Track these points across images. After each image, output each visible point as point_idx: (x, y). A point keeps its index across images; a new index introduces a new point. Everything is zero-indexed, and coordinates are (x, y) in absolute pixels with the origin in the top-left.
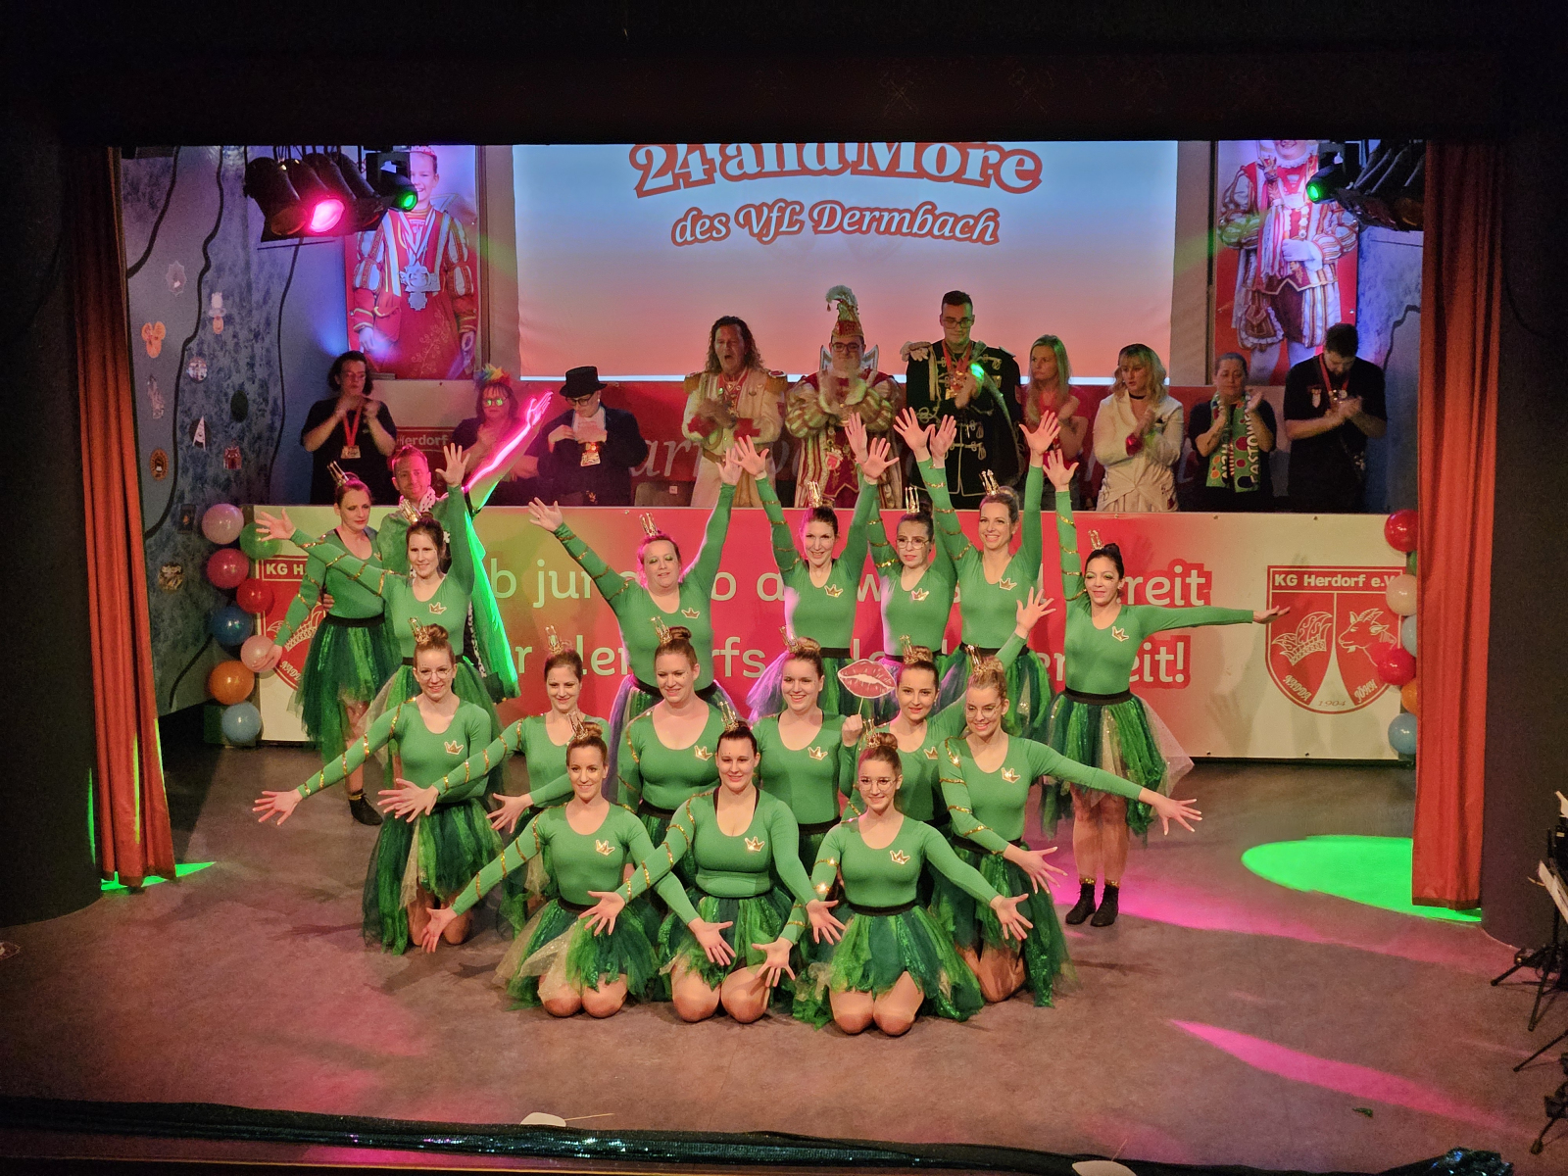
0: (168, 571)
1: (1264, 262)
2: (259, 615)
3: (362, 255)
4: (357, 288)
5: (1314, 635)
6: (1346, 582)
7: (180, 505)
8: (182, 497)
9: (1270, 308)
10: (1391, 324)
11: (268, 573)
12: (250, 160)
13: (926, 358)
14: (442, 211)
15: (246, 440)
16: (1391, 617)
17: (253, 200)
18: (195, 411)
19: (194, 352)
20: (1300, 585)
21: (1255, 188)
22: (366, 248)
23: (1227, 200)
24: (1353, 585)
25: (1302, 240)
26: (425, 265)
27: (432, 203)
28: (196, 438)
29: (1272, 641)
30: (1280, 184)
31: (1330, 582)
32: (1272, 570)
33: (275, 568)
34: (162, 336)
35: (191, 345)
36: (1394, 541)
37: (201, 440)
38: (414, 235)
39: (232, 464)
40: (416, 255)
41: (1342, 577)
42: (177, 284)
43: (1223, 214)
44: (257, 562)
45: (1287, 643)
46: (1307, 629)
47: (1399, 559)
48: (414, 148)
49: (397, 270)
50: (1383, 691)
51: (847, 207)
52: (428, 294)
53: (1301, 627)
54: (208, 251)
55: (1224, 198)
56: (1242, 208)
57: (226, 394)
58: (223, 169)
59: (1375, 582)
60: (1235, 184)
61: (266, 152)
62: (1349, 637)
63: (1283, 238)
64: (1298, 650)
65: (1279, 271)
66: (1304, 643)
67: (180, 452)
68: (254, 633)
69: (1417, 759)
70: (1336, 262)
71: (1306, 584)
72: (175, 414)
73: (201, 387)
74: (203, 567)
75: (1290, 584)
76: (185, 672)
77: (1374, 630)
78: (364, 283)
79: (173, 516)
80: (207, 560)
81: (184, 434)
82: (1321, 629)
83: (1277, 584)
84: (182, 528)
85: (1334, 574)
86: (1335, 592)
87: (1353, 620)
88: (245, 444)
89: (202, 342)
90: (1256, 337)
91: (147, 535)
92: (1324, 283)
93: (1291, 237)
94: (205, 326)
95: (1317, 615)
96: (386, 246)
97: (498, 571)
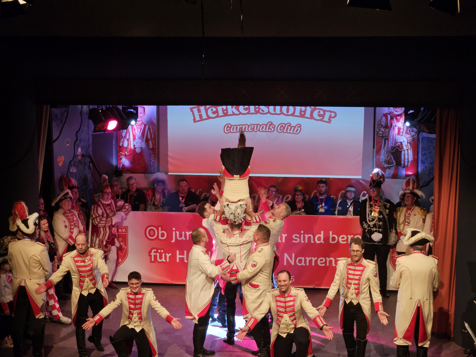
1: (390, 142)
3: (122, 137)
4: (120, 147)
9: (392, 156)
12: (90, 109)
14: (146, 124)
15: (87, 191)
17: (91, 120)
19: (72, 165)
21: (387, 120)
22: (124, 134)
23: (379, 124)
25: (401, 136)
26: (140, 140)
27: (143, 122)
29: (392, 255)
30: (395, 119)
34: (63, 161)
35: (72, 162)
38: (138, 131)
40: (138, 136)
42: (68, 145)
43: (378, 128)
49: (133, 141)
52: (141, 148)
54: (78, 136)
55: (378, 123)
56: (383, 126)
57: (82, 177)
58: (82, 111)
60: (381, 119)
63: (396, 135)
65: (394, 145)
70: (411, 143)
73: (74, 175)
78: (123, 145)
89: (75, 162)
90: (387, 164)
92: (408, 148)
93: (398, 135)
94: (76, 157)
96: (129, 134)
97: (161, 231)
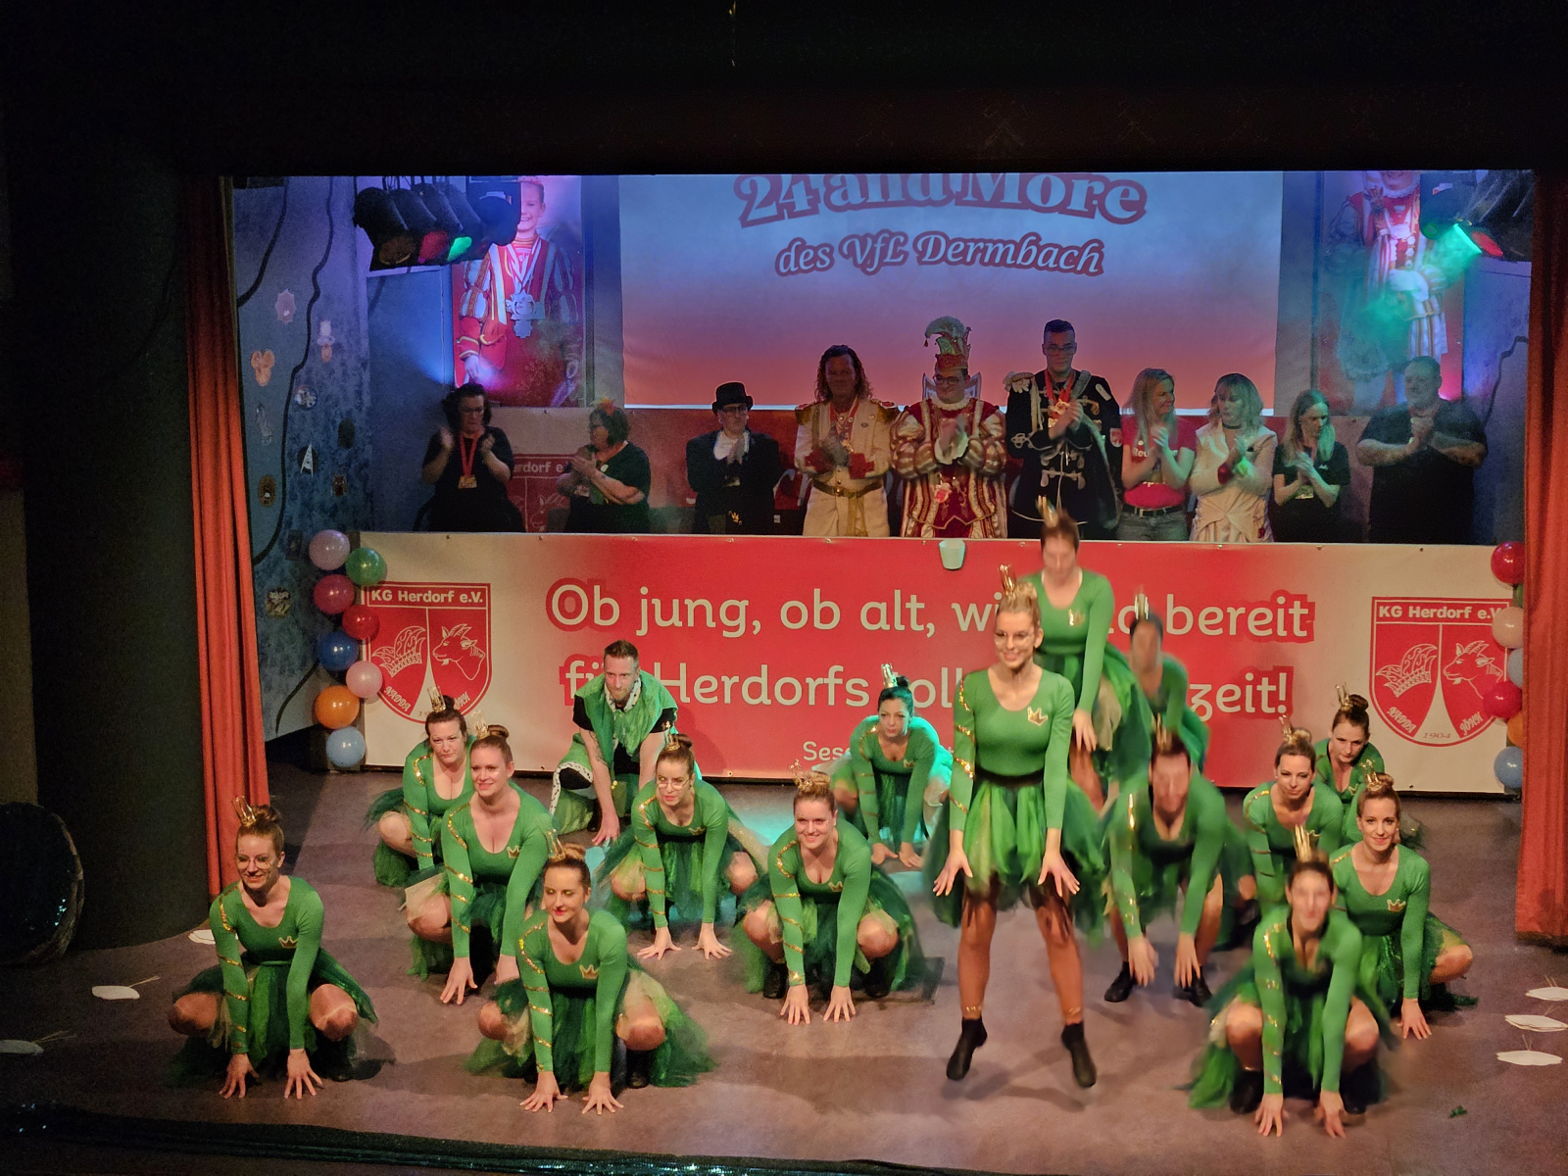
0: (275, 597)
1: (1369, 292)
2: (364, 641)
3: (468, 284)
4: (462, 318)
5: (1419, 667)
6: (1451, 614)
7: (287, 534)
8: (289, 524)
10: (1499, 355)
11: (374, 599)
12: (359, 190)
13: (1027, 390)
14: (548, 240)
15: (352, 466)
16: (1497, 650)
17: (362, 229)
18: (304, 437)
19: (302, 380)
20: (1405, 617)
21: (1362, 219)
22: (473, 276)
23: (1333, 229)
24: (1458, 617)
25: (1408, 270)
26: (530, 293)
27: (538, 232)
28: (303, 465)
29: (1376, 672)
30: (1386, 213)
31: (1435, 614)
32: (1376, 601)
33: (380, 595)
34: (272, 364)
35: (302, 372)
36: (1501, 572)
37: (309, 467)
38: (520, 263)
39: (339, 491)
40: (522, 283)
41: (1448, 609)
42: (287, 313)
43: (1329, 244)
44: (362, 587)
45: (1392, 675)
46: (1412, 661)
47: (1506, 592)
48: (522, 178)
49: (503, 298)
50: (1489, 724)
51: (951, 238)
52: (533, 322)
53: (1406, 659)
54: (318, 281)
55: (1330, 227)
56: (1348, 238)
57: (334, 422)
58: (332, 198)
59: (1482, 614)
60: (1341, 214)
61: (376, 182)
62: (1454, 669)
63: (1390, 269)
64: (1403, 681)
66: (1408, 675)
67: (287, 478)
68: (359, 658)
69: (1524, 794)
70: (1443, 293)
71: (1411, 616)
72: (284, 442)
73: (308, 414)
74: (309, 594)
75: (1395, 616)
76: (290, 697)
77: (1480, 662)
78: (471, 310)
79: (280, 544)
80: (314, 584)
81: (292, 460)
82: (1426, 661)
83: (1381, 615)
84: (289, 554)
85: (1438, 606)
86: (1441, 624)
87: (1459, 652)
88: (351, 471)
89: (309, 371)
90: (1361, 367)
91: (255, 561)
92: (1430, 313)
93: (1397, 267)
94: (313, 355)
95: (1423, 647)
96: (492, 275)
97: (601, 598)
